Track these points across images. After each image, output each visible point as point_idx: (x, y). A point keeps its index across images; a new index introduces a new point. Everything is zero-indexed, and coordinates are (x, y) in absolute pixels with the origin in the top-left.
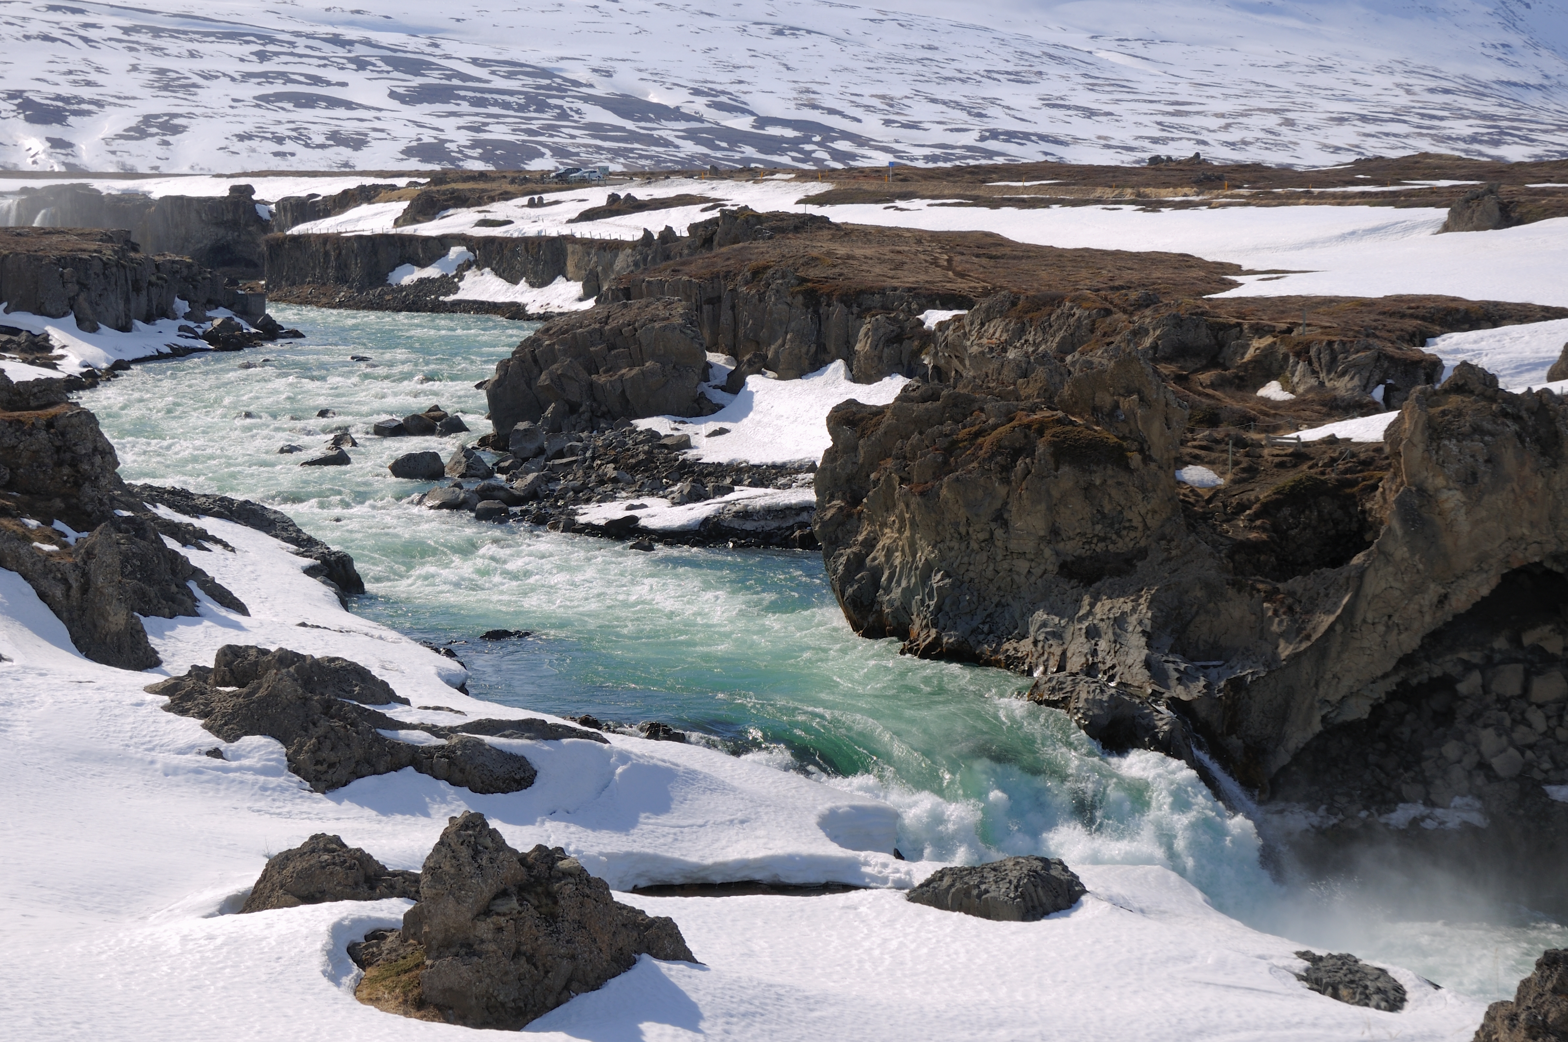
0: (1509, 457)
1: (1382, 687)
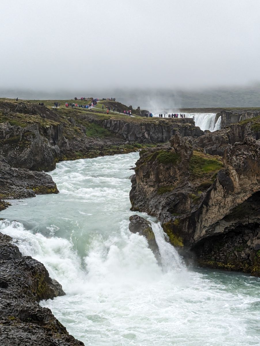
1: (228, 224)
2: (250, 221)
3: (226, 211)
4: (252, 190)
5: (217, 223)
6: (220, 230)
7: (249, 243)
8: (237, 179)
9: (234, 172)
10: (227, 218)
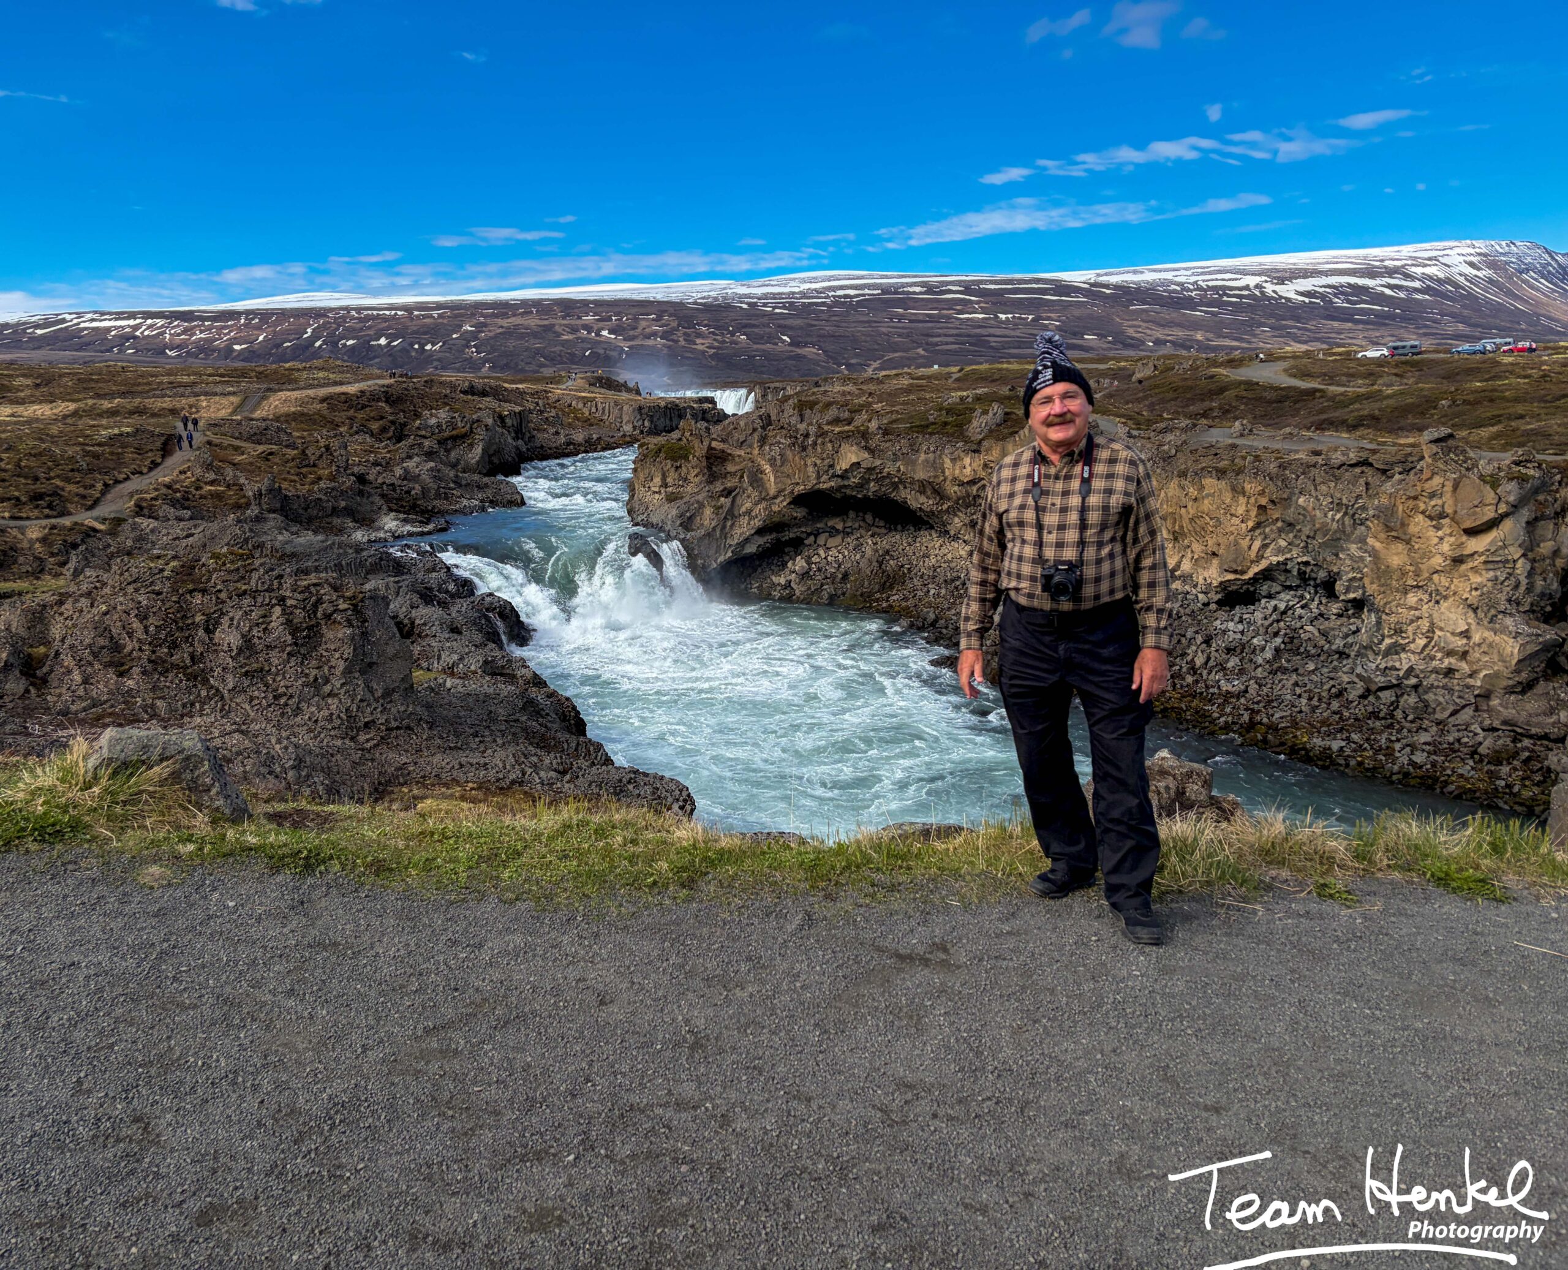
0: (789, 454)
1: (761, 541)
2: (792, 535)
3: (757, 523)
4: (792, 492)
5: (747, 540)
6: (751, 549)
7: (790, 564)
8: (772, 479)
9: (767, 468)
10: (760, 532)
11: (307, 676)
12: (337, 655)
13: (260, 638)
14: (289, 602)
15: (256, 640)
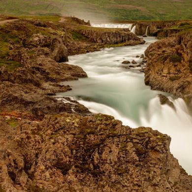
11: (145, 176)
12: (157, 166)
13: (124, 157)
14: (135, 141)
15: (122, 159)
